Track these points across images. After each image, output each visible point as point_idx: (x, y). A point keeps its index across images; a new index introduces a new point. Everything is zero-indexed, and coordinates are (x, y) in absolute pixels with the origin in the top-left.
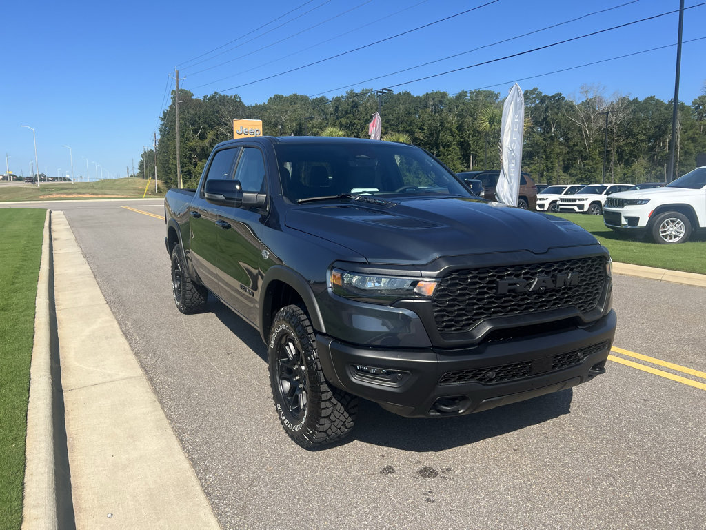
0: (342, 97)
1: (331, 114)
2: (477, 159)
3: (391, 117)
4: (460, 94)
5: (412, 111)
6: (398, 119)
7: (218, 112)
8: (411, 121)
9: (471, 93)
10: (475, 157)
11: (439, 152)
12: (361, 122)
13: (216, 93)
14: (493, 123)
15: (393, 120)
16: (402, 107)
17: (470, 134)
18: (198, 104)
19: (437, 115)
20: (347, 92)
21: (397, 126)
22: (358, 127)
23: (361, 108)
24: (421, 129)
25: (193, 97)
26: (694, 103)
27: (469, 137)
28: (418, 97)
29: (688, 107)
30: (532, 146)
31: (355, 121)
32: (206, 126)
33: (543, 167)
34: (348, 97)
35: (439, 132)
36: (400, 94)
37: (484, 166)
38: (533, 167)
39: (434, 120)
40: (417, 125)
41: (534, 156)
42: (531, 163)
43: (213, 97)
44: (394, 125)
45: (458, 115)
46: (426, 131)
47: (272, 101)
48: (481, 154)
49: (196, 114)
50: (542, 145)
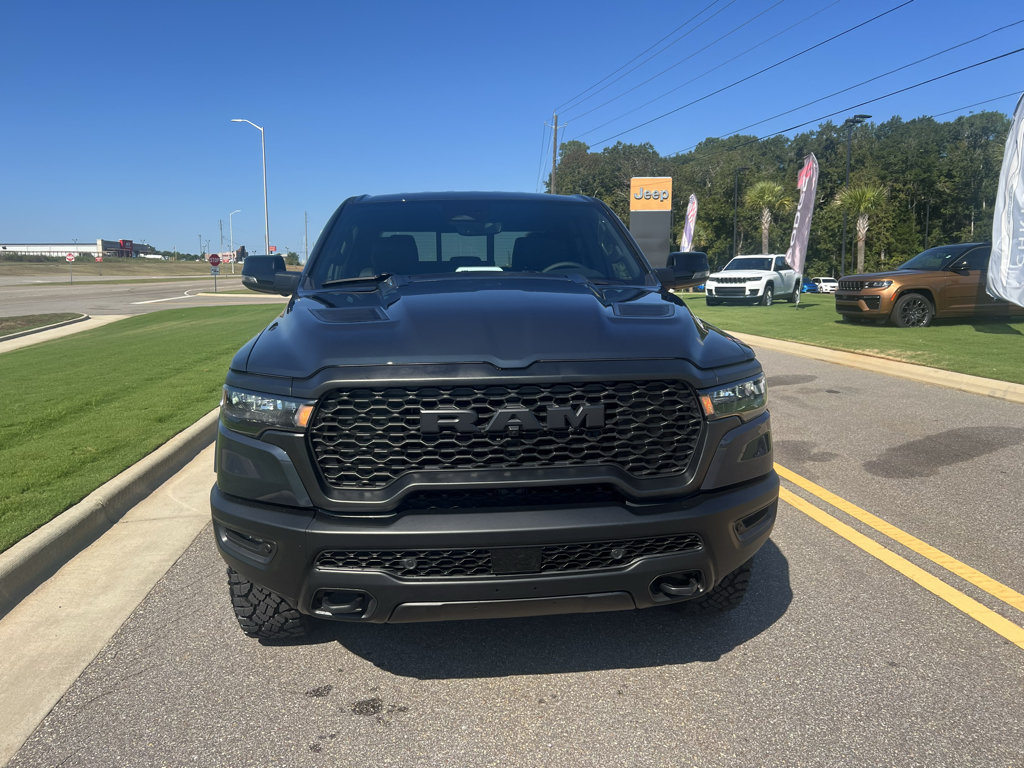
0: (812, 133)
1: (791, 161)
3: (892, 159)
5: (933, 147)
6: (905, 162)
7: (619, 170)
8: (929, 164)
11: (981, 212)
12: (840, 170)
13: (618, 143)
15: (895, 165)
16: (914, 143)
18: (596, 158)
19: (978, 151)
20: (820, 126)
21: (903, 172)
22: (835, 178)
23: (841, 149)
24: (949, 176)
25: (589, 151)
28: (947, 124)
31: (829, 170)
32: (602, 190)
34: (821, 134)
35: (981, 181)
36: (914, 121)
39: (972, 160)
40: (940, 171)
43: (615, 148)
44: (897, 172)
46: (957, 179)
47: (700, 148)
49: (589, 174)
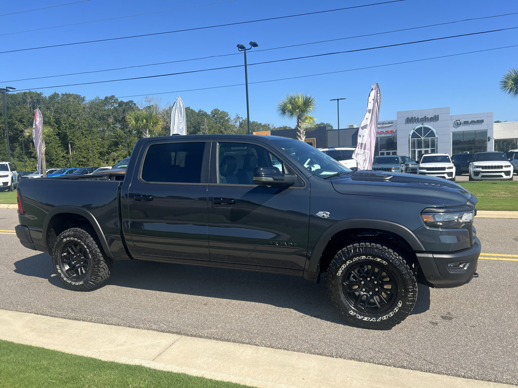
2: (74, 146)
4: (53, 95)
9: (63, 95)
10: (72, 145)
14: (138, 121)
17: (66, 127)
24: (21, 121)
26: (212, 113)
27: (66, 130)
29: (209, 115)
30: (116, 138)
33: (126, 152)
37: (81, 152)
38: (119, 153)
40: (17, 118)
41: (119, 144)
42: (117, 150)
45: (55, 112)
46: (25, 123)
48: (77, 143)
50: (124, 136)
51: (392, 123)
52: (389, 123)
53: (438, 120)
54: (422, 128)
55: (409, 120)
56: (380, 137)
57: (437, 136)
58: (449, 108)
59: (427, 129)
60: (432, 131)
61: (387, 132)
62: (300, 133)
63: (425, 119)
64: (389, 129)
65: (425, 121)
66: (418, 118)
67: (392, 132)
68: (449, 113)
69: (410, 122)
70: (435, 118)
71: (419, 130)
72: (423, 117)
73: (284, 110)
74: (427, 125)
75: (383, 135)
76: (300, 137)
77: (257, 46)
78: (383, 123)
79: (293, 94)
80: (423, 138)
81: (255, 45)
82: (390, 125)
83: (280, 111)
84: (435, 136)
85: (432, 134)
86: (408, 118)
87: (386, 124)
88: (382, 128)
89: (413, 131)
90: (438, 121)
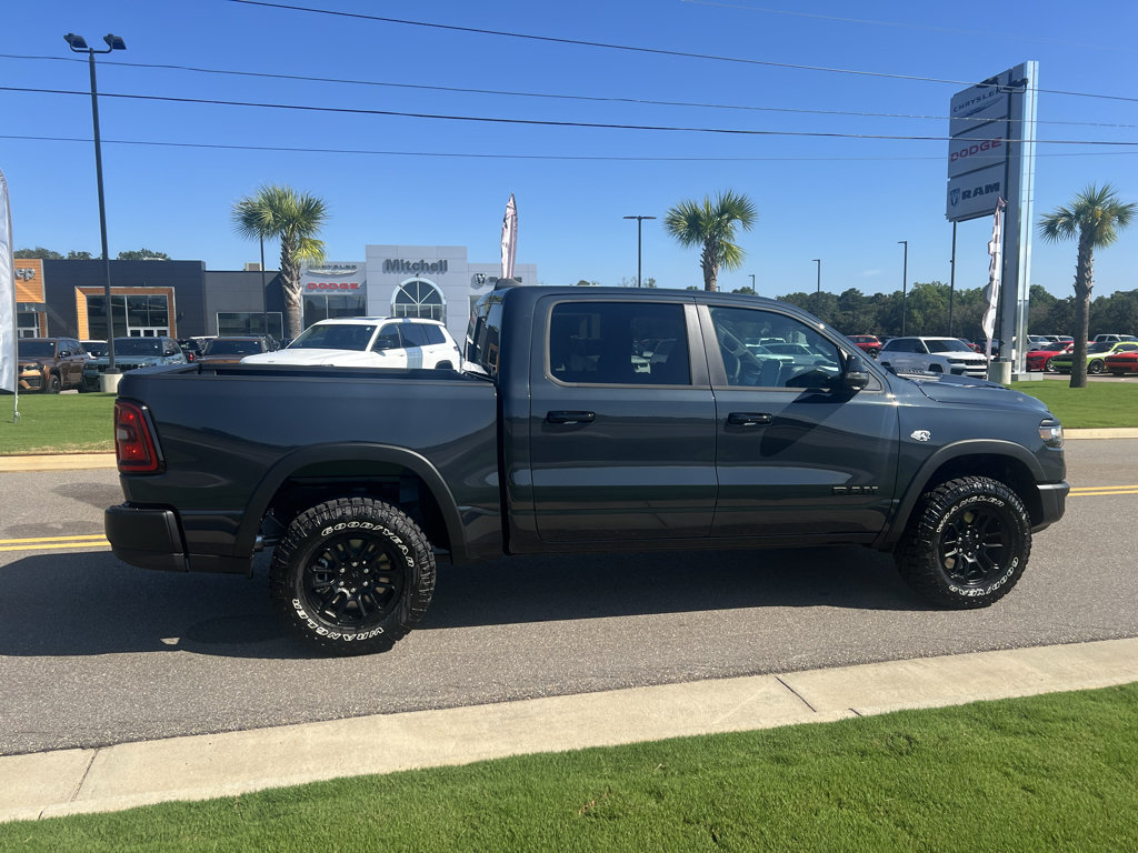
51: (354, 267)
52: (348, 267)
53: (446, 269)
54: (415, 283)
55: (392, 266)
56: (329, 296)
57: (444, 302)
58: (465, 248)
59: (426, 287)
60: (436, 292)
61: (344, 287)
62: (292, 279)
63: (421, 267)
64: (348, 281)
65: (423, 269)
66: (408, 263)
67: (354, 286)
68: (465, 258)
69: (393, 269)
70: (441, 267)
71: (411, 287)
72: (418, 261)
73: (251, 219)
74: (424, 278)
75: (336, 293)
76: (291, 286)
77: (124, 48)
78: (336, 267)
79: (278, 185)
80: (418, 304)
81: (117, 44)
82: (349, 271)
83: (241, 223)
84: (441, 303)
85: (436, 298)
86: (388, 261)
87: (341, 267)
88: (333, 276)
89: (398, 289)
90: (446, 273)
